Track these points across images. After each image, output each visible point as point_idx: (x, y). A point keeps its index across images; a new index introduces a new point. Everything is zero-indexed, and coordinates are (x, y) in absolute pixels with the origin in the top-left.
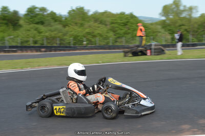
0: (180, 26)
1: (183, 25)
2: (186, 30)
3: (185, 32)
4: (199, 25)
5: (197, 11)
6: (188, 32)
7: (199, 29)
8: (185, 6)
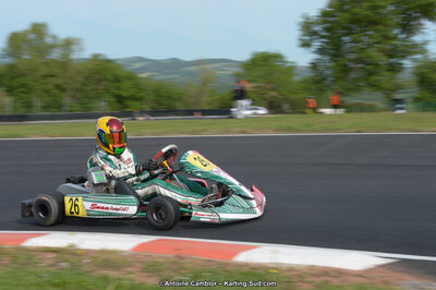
0: (46, 76)
1: (52, 76)
2: (58, 87)
3: (57, 91)
4: (86, 78)
5: (82, 49)
6: (63, 90)
7: (84, 85)
8: (54, 37)
